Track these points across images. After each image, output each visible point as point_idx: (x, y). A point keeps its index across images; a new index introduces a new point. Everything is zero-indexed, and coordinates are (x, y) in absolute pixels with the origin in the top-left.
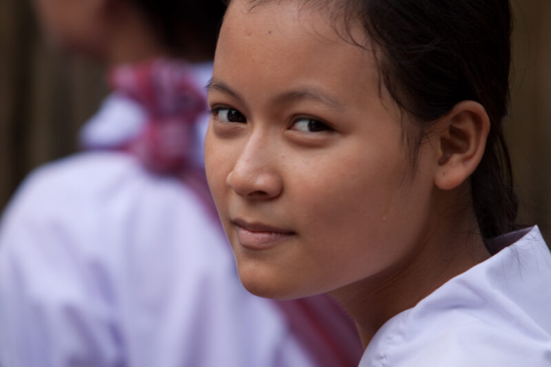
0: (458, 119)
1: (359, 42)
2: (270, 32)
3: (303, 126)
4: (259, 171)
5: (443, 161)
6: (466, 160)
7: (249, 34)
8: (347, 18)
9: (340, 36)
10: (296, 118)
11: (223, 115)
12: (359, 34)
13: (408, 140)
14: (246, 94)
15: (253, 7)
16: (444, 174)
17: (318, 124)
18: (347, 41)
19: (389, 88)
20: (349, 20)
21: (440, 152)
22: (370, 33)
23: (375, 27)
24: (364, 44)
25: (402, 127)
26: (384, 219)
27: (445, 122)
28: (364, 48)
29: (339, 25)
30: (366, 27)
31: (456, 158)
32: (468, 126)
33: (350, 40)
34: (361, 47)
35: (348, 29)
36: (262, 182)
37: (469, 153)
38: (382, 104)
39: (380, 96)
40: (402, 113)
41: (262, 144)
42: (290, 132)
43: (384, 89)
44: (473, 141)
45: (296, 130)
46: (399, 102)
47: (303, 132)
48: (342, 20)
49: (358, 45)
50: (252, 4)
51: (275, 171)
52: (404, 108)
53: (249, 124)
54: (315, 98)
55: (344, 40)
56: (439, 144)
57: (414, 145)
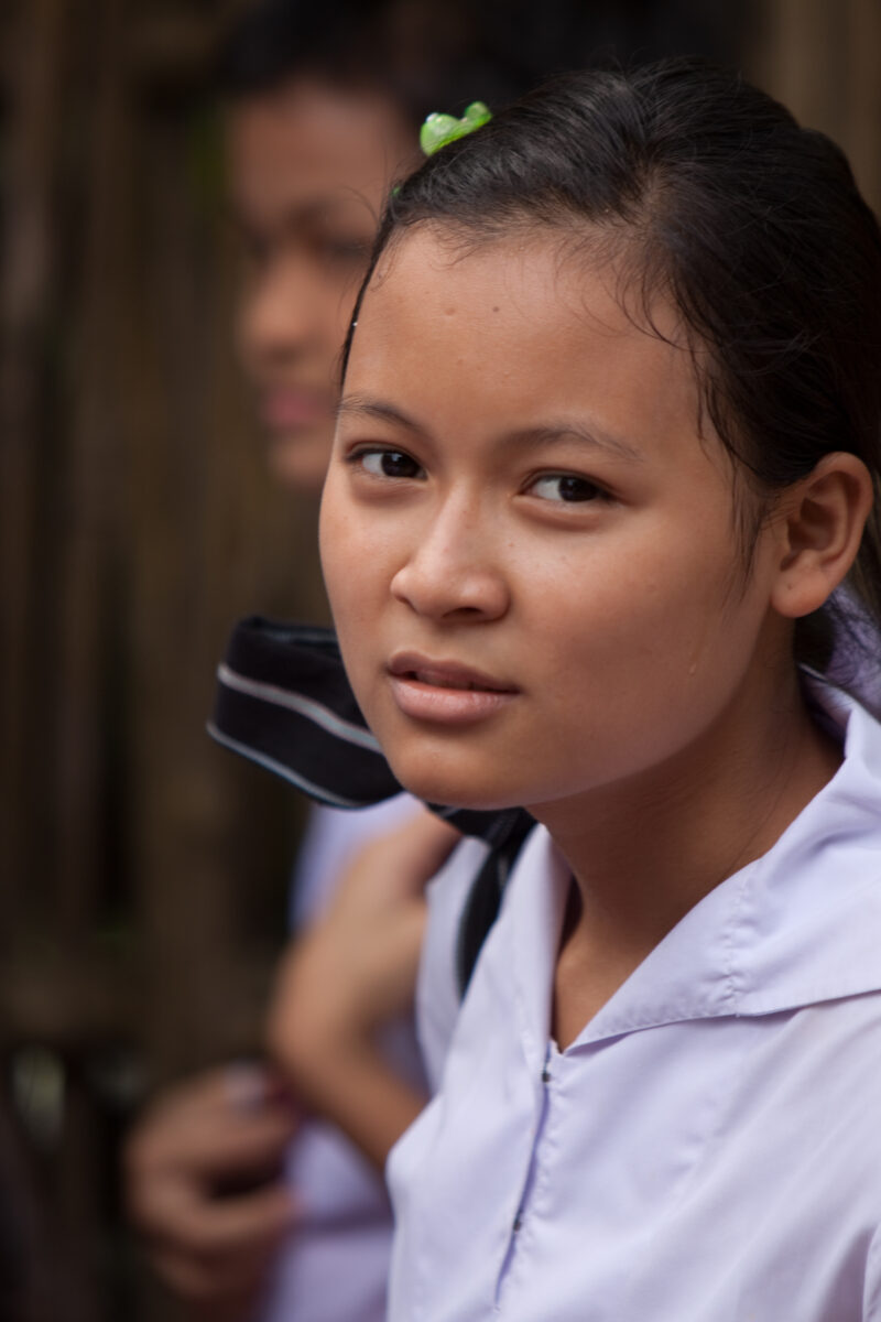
0: (820, 487)
1: (665, 334)
2: (496, 310)
3: (551, 489)
4: (465, 570)
5: (788, 563)
6: (827, 562)
7: (451, 312)
8: (646, 289)
9: (632, 322)
10: (538, 474)
11: (374, 462)
12: (666, 318)
13: (742, 521)
14: (439, 425)
15: (461, 259)
16: (790, 587)
17: (580, 487)
18: (644, 332)
19: (716, 421)
20: (650, 290)
21: (786, 546)
22: (687, 314)
23: (694, 302)
24: (673, 339)
25: (733, 495)
26: (692, 670)
27: (800, 492)
28: (674, 345)
29: (631, 301)
30: (680, 301)
31: (809, 558)
32: (835, 500)
33: (648, 329)
34: (668, 342)
35: (646, 309)
36: (473, 590)
37: (833, 550)
38: (704, 451)
39: (700, 437)
40: (735, 469)
41: (470, 521)
42: (525, 500)
43: (707, 423)
44: (841, 527)
45: (538, 497)
46: (730, 448)
47: (549, 501)
48: (638, 288)
49: (664, 339)
50: (458, 253)
51: (496, 572)
52: (739, 457)
53: (433, 481)
54: (584, 440)
55: (638, 328)
56: (784, 531)
57: (750, 530)
